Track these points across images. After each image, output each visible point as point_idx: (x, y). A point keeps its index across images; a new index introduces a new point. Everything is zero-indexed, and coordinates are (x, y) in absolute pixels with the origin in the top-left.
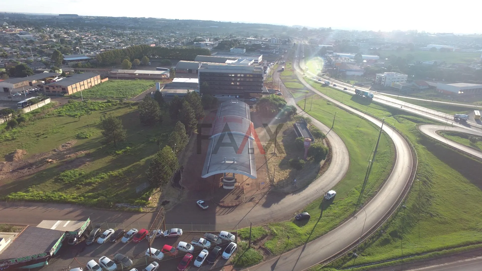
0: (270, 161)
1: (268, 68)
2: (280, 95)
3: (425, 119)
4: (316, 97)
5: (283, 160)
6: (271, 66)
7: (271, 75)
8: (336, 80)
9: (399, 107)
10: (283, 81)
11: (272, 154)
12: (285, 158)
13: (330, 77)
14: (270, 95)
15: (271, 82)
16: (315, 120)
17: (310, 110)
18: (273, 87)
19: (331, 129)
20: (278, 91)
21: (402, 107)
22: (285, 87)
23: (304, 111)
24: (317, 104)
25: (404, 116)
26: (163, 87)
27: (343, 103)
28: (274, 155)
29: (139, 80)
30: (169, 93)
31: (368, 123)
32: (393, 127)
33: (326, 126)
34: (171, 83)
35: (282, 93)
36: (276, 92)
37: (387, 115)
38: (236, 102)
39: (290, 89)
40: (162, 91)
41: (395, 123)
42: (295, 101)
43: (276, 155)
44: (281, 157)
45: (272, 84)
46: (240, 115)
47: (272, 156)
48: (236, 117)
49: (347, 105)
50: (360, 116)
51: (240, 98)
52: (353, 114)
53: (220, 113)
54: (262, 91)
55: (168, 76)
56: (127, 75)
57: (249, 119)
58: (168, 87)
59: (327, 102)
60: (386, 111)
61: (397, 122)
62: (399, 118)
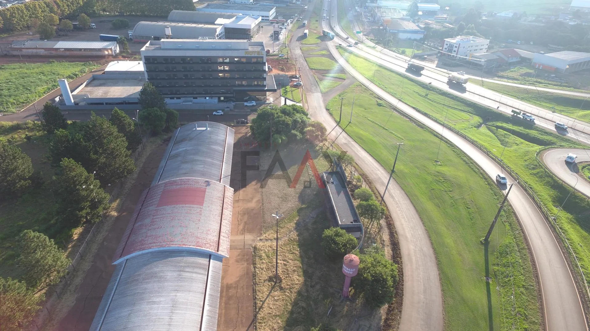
0: (266, 310)
1: (284, 31)
2: (297, 86)
3: (540, 131)
4: (358, 88)
5: (295, 304)
6: (288, 25)
7: (286, 43)
8: (385, 50)
9: (493, 106)
10: (306, 56)
11: (270, 279)
12: (299, 293)
13: (376, 44)
14: (282, 90)
15: (287, 57)
16: (359, 148)
17: (350, 122)
18: (289, 69)
19: (391, 176)
20: (296, 77)
21: (498, 107)
22: (308, 68)
23: (340, 126)
24: (361, 106)
25: (505, 125)
26: (86, 82)
27: (403, 101)
28: (275, 284)
29: (56, 63)
30: (91, 97)
31: (453, 151)
32: (499, 160)
33: (381, 167)
34: (104, 73)
35: (302, 83)
36: (292, 81)
37: (476, 125)
38: (205, 129)
39: (316, 72)
40: (81, 91)
41: (498, 147)
42: (324, 101)
43: (280, 284)
44: (291, 292)
45: (288, 61)
46: (205, 170)
47: (270, 287)
48: (193, 183)
49: (410, 104)
50: (436, 132)
51: (226, 100)
52: (423, 128)
53: (166, 163)
54: (265, 86)
55: (115, 50)
56: (42, 52)
57: (226, 176)
58: (95, 82)
59: (376, 99)
60: (472, 113)
61: (499, 144)
62: (497, 130)
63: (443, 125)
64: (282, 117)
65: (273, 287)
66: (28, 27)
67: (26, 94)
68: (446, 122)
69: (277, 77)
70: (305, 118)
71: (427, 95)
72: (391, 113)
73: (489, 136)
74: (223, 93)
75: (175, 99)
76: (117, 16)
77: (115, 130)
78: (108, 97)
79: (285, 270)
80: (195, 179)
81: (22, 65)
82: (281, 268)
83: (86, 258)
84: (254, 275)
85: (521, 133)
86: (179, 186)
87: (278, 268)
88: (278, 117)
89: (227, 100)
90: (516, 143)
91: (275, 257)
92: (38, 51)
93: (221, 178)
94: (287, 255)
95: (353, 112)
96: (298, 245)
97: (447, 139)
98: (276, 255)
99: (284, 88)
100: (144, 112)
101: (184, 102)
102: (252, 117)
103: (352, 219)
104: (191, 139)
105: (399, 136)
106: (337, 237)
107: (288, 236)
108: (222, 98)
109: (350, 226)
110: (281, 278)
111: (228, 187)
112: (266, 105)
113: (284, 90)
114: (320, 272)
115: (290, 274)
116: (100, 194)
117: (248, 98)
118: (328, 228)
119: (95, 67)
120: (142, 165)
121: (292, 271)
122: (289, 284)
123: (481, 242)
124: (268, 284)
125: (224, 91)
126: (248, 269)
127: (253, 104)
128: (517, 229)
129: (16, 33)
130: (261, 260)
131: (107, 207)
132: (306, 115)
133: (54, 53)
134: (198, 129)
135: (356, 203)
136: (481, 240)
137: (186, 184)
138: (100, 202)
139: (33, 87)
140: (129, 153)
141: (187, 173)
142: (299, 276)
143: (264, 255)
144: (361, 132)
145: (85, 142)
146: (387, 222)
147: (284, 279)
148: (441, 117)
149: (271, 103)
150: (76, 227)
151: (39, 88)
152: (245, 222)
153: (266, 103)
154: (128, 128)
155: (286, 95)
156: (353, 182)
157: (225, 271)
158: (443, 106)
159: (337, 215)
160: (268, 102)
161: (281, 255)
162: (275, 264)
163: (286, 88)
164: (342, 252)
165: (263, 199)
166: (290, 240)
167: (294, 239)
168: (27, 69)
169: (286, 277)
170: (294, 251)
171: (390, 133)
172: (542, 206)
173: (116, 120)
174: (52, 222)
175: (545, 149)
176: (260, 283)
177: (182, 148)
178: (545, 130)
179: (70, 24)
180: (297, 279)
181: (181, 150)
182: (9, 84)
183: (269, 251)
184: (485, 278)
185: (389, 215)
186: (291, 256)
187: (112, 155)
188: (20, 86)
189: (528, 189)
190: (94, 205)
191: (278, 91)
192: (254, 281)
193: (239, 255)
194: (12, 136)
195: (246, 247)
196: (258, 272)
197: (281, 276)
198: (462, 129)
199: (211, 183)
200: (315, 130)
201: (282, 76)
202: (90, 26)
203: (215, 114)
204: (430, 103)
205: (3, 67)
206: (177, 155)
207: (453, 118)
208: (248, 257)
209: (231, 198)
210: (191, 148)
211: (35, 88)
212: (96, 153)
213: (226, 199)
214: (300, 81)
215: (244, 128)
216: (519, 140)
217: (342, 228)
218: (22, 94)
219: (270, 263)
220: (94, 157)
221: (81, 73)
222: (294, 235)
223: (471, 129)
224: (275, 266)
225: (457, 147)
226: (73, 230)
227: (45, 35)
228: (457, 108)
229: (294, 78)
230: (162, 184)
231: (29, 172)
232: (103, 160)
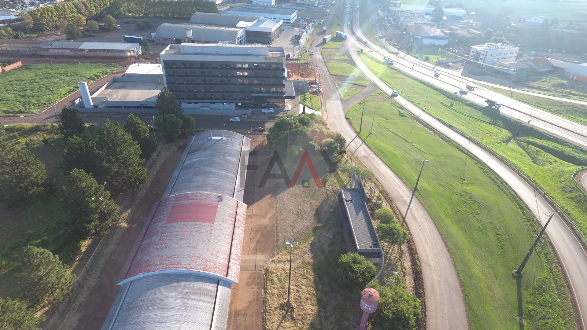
1: (305, 35)
2: (317, 93)
6: (309, 28)
7: (307, 47)
10: (327, 61)
11: (281, 307)
14: (301, 97)
15: (307, 62)
16: (379, 162)
17: (370, 133)
18: (308, 75)
19: (413, 195)
20: (315, 84)
21: (529, 121)
22: (328, 74)
23: (359, 137)
25: (536, 141)
26: (106, 85)
27: (427, 111)
28: (286, 313)
29: (80, 63)
30: (111, 100)
31: (481, 168)
32: (531, 181)
33: (403, 184)
34: (124, 75)
35: (321, 89)
36: (311, 87)
37: (505, 140)
38: (220, 138)
39: (337, 79)
40: (100, 94)
41: (529, 165)
42: (344, 109)
43: (292, 314)
44: (303, 323)
45: (307, 66)
46: (218, 183)
47: (281, 317)
48: (205, 198)
49: (434, 115)
50: (462, 146)
51: (243, 106)
52: (447, 141)
53: (179, 173)
54: (284, 93)
55: (137, 52)
56: (68, 52)
57: (240, 191)
58: (116, 85)
59: (398, 109)
60: (500, 127)
61: (530, 161)
62: (528, 146)
63: (470, 139)
64: (300, 127)
65: (284, 317)
66: (57, 27)
67: (48, 95)
68: (472, 136)
69: (296, 83)
70: (324, 128)
71: (452, 105)
72: (414, 125)
73: (519, 153)
74: (241, 99)
75: (193, 103)
76: (142, 17)
77: (129, 137)
78: (126, 100)
79: (297, 297)
80: (207, 194)
81: (48, 65)
82: (293, 294)
83: (93, 273)
84: (265, 302)
85: (555, 150)
86: (190, 201)
87: (290, 295)
88: (296, 127)
89: (245, 106)
90: (549, 162)
91: (288, 282)
92: (64, 51)
93: (234, 193)
94: (300, 279)
95: (374, 122)
96: (313, 269)
97: (474, 155)
98: (288, 279)
99: (302, 95)
100: (160, 118)
101: (201, 107)
102: (270, 125)
103: (371, 243)
104: (206, 149)
105: (422, 149)
106: (355, 265)
107: (302, 258)
108: (240, 104)
109: (370, 251)
110: (293, 306)
111: (241, 202)
112: (284, 112)
113: (303, 97)
114: (335, 302)
115: (302, 302)
116: (110, 206)
117: (267, 105)
118: (345, 252)
119: (117, 69)
120: (155, 173)
121: (305, 299)
122: (301, 313)
123: (513, 274)
124: (279, 313)
125: (242, 96)
126: (258, 294)
127: (271, 111)
128: (554, 262)
129: (45, 33)
130: (272, 284)
131: (116, 220)
132: (325, 125)
133: (79, 53)
134: (213, 138)
135: (375, 224)
136: (513, 272)
137: (197, 199)
138: (110, 214)
139: (56, 88)
140: (143, 160)
141: (199, 187)
142: (312, 305)
143: (275, 278)
144: (382, 144)
145: (98, 150)
146: (408, 247)
147: (296, 307)
148: (467, 130)
149: (289, 110)
150: (85, 239)
151: (61, 89)
152: (258, 241)
153: (284, 110)
154: (143, 135)
155: (305, 102)
156: (372, 200)
157: (234, 295)
158: (468, 118)
159: (356, 238)
160: (286, 109)
161: (293, 280)
162: (288, 289)
163: (305, 95)
164: (359, 281)
165: (277, 215)
166: (304, 263)
167: (308, 262)
168: (52, 69)
169: (299, 306)
170: (308, 276)
171: (413, 147)
172: (581, 236)
173: (131, 128)
174: (61, 232)
175: (583, 170)
176: (271, 311)
177: (196, 158)
178: (581, 148)
179: (96, 24)
180: (311, 309)
181: (194, 160)
182: (33, 85)
183: (281, 274)
184: (518, 318)
185: (411, 239)
186: (304, 282)
187: (125, 164)
188: (43, 87)
189: (564, 215)
190: (104, 217)
191: (297, 98)
192: (264, 308)
193: (249, 278)
194: (30, 139)
195: (258, 269)
196: (269, 298)
197: (293, 305)
198: (490, 144)
199: (223, 198)
200: (334, 141)
201: (301, 82)
202: (115, 27)
203: (232, 121)
204: (456, 115)
205: (29, 67)
206: (190, 166)
207: (480, 131)
208: (259, 280)
209: (244, 214)
210: (205, 159)
211: (57, 89)
212: (108, 161)
213: (239, 216)
214: (320, 88)
215: (261, 136)
216: (552, 158)
217: (361, 254)
218: (44, 95)
219: (282, 288)
220: (106, 165)
221: (103, 74)
222: (308, 257)
223: (500, 145)
224: (287, 292)
225: (485, 164)
226: (81, 242)
227: (72, 35)
228: (484, 120)
229: (313, 84)
230: (173, 197)
231: (42, 179)
232: (115, 169)
